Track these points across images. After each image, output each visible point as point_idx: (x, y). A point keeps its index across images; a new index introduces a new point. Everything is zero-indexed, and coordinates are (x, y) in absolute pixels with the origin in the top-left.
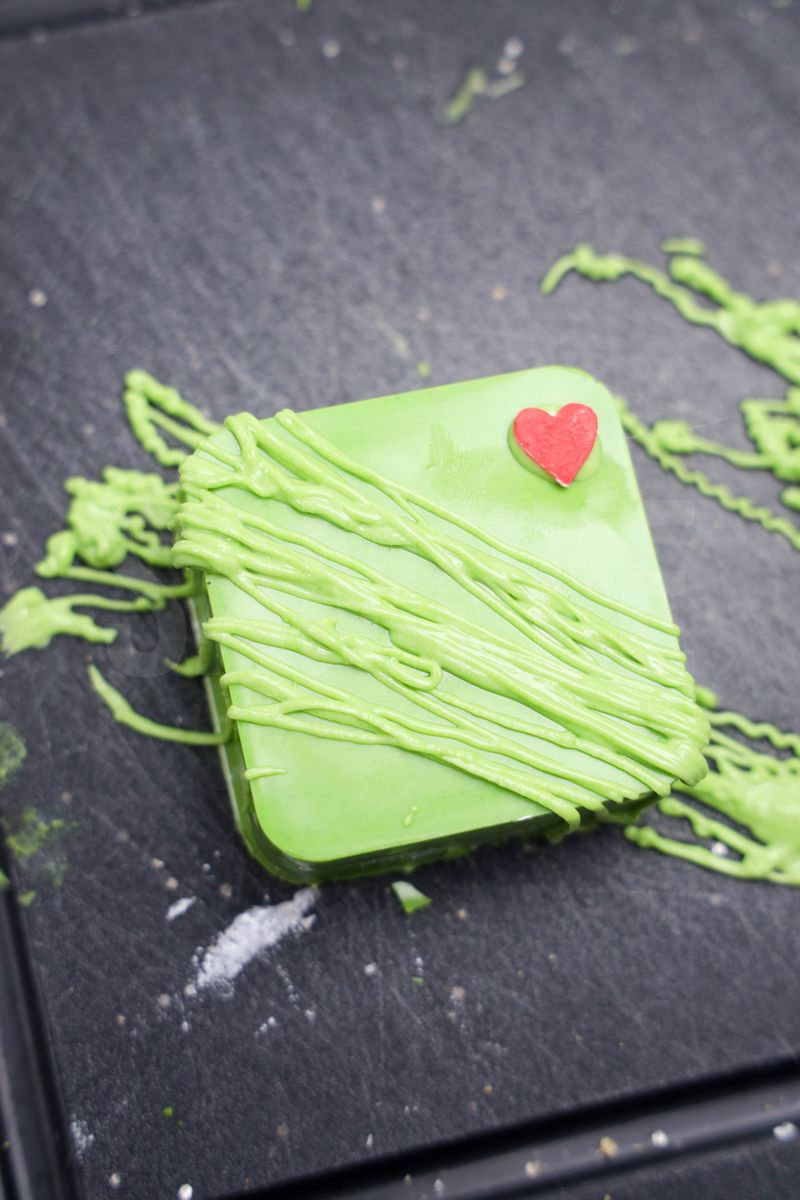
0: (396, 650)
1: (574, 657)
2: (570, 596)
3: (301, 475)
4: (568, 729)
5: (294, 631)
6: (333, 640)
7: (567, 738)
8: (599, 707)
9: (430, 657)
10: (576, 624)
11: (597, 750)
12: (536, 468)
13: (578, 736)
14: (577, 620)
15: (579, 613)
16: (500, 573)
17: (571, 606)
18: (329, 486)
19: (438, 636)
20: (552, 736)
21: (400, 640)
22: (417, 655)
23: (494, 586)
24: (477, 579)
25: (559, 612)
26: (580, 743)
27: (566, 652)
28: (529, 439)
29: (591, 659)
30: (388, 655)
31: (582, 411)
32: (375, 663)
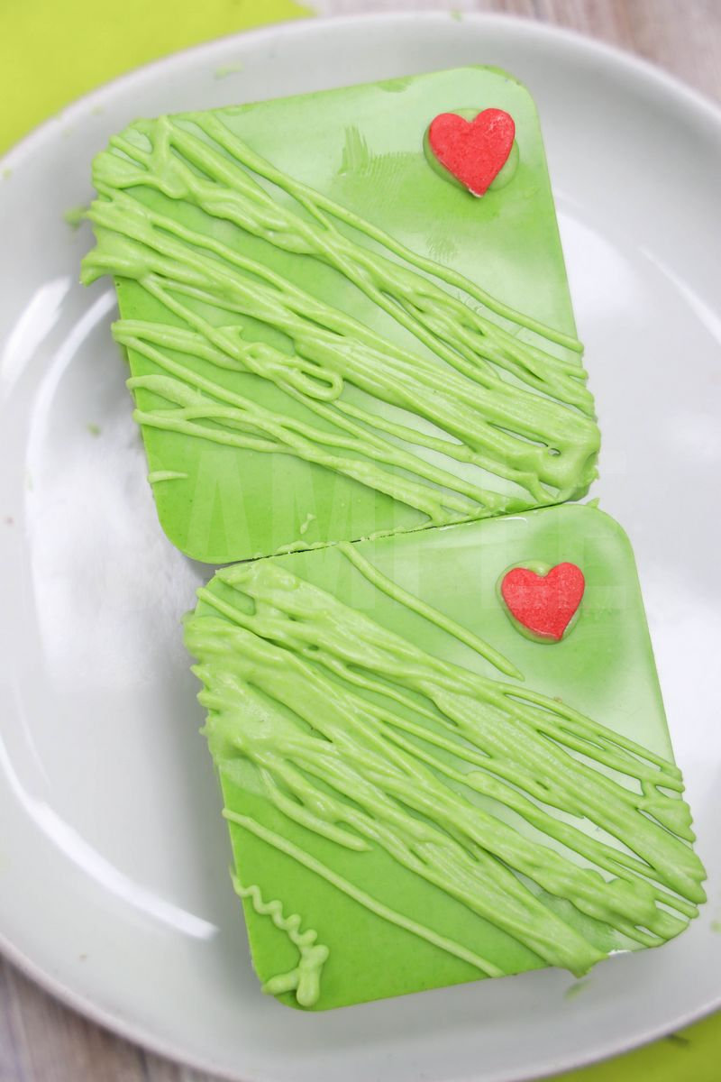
0: (298, 361)
1: (477, 373)
2: (476, 309)
3: (211, 177)
4: (465, 444)
5: (199, 338)
6: (237, 351)
7: (465, 452)
8: (496, 422)
9: (333, 369)
10: (480, 337)
11: (493, 465)
12: (450, 177)
13: (475, 450)
14: (481, 333)
15: (484, 328)
16: (405, 285)
17: (476, 320)
18: (240, 191)
19: (343, 350)
20: (448, 448)
21: (302, 349)
22: (318, 365)
23: (399, 298)
24: (383, 291)
25: (464, 326)
26: (475, 457)
27: (468, 367)
28: (444, 147)
29: (495, 375)
30: (291, 367)
31: (499, 118)
32: (277, 373)
